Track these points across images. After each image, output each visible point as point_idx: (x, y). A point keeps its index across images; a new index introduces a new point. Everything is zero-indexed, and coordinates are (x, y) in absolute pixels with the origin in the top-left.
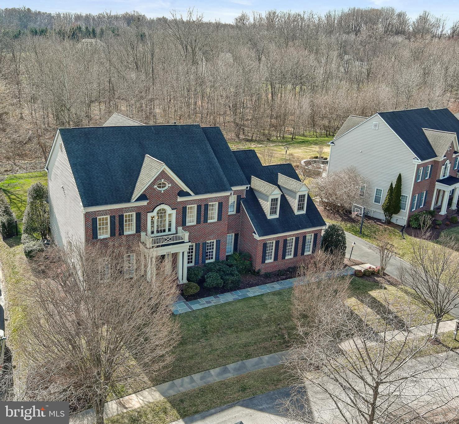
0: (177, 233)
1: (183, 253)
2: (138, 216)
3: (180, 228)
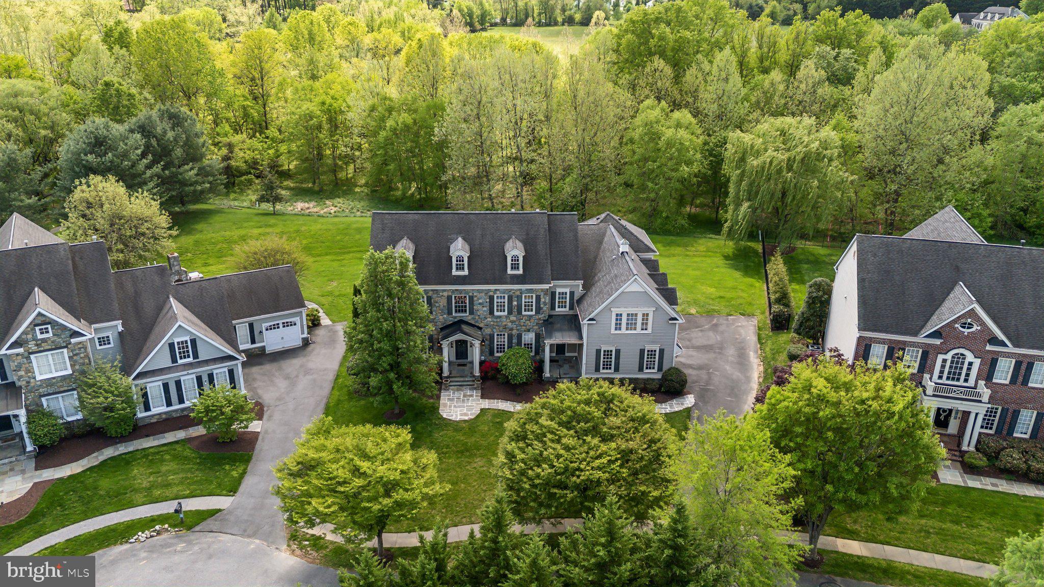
0: (975, 388)
1: (977, 414)
2: (925, 355)
3: (982, 383)
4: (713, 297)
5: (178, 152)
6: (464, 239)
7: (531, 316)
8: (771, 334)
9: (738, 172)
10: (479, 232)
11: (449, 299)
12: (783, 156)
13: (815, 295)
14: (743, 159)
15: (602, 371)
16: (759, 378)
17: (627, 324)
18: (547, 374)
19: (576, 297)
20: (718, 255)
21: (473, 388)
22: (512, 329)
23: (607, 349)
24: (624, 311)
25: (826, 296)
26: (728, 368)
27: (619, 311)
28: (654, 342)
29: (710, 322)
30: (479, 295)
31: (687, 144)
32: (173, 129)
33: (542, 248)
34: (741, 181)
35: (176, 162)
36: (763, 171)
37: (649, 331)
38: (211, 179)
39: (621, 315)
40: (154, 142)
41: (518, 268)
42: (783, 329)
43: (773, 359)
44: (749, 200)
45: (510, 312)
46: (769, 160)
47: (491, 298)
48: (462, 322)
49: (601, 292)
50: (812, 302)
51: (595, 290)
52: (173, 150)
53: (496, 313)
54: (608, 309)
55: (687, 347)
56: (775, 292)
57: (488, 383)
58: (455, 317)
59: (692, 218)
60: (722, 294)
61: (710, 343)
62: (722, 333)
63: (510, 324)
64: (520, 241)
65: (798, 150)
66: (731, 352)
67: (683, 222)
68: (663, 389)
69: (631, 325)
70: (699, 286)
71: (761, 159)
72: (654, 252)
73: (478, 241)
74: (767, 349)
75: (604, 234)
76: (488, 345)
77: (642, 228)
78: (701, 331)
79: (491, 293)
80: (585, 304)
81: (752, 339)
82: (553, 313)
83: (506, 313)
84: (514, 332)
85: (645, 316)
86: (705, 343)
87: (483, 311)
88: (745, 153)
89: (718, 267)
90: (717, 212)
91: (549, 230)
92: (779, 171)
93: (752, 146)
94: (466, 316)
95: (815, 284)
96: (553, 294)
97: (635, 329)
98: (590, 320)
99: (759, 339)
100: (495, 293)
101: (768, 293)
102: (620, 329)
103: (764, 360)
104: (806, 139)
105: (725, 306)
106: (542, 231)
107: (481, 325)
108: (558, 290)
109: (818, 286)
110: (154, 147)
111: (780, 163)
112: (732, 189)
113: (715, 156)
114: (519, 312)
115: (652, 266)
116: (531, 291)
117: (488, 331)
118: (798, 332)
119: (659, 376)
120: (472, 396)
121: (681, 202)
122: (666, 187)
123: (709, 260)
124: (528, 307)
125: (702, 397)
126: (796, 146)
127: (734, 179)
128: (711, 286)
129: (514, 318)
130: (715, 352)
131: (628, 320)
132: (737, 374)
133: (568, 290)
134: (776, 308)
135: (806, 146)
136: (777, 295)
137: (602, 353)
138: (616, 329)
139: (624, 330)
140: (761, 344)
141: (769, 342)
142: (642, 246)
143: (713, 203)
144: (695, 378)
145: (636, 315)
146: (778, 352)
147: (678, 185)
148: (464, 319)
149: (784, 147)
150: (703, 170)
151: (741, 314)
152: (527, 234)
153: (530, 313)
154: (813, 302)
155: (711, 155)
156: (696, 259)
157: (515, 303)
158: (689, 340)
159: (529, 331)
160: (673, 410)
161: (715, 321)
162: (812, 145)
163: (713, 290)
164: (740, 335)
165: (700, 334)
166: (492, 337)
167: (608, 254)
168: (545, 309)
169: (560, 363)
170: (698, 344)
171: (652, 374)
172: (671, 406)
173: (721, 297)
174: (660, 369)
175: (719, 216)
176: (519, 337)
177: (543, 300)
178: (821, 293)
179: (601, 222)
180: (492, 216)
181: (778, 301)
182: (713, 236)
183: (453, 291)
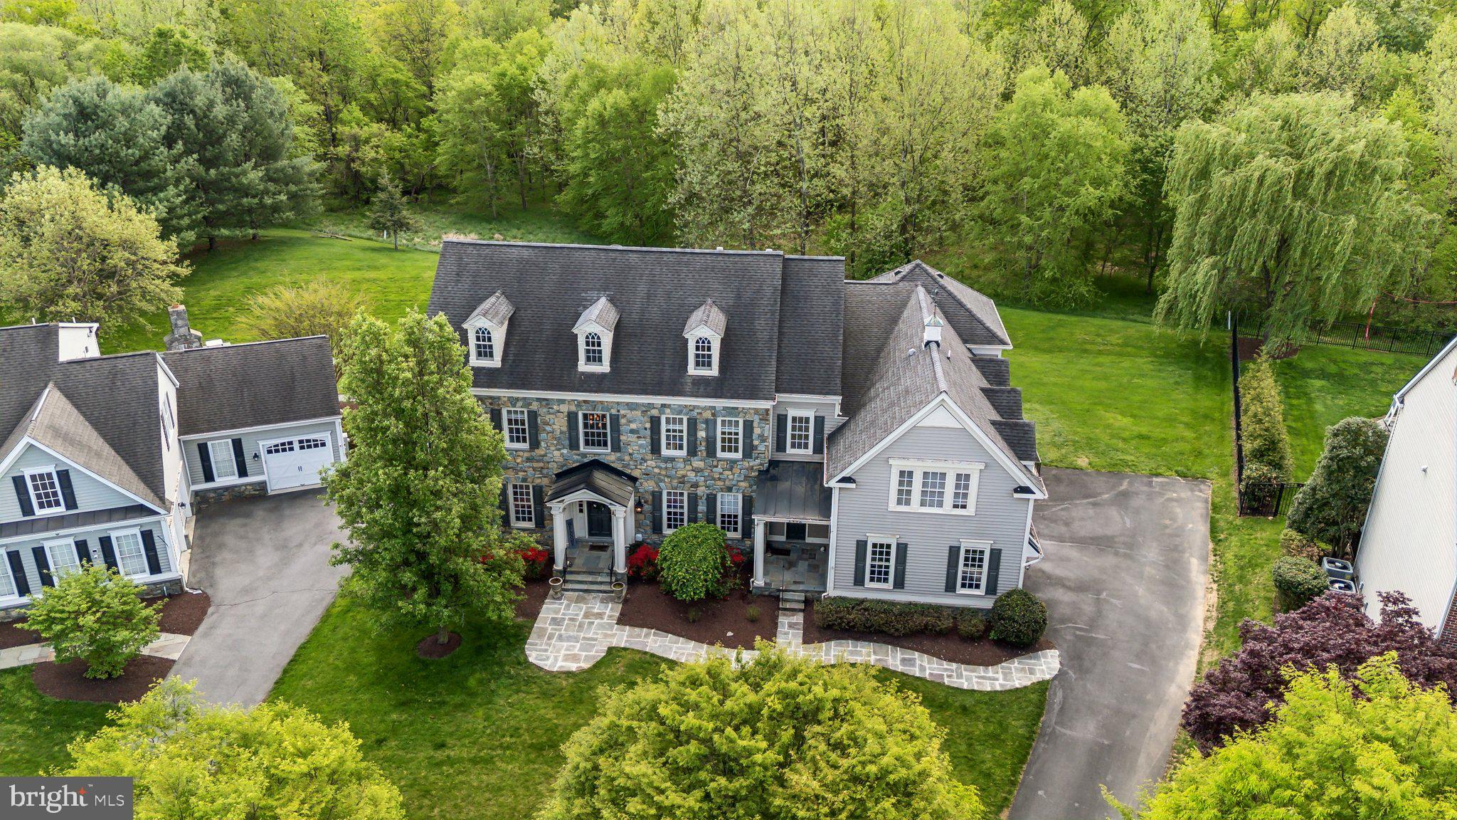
4: (1126, 434)
5: (233, 139)
6: (611, 300)
7: (734, 462)
8: (1239, 521)
9: (1192, 198)
10: (642, 288)
11: (572, 417)
12: (1284, 167)
13: (1344, 453)
14: (1204, 174)
15: (868, 584)
16: (1206, 619)
17: (924, 493)
18: (759, 580)
19: (828, 429)
20: (1145, 353)
21: (608, 597)
22: (696, 485)
23: (879, 541)
24: (918, 468)
25: (1370, 458)
26: (1141, 590)
27: (906, 465)
28: (981, 535)
29: (1113, 487)
30: (630, 414)
31: (1099, 144)
32: (227, 101)
33: (764, 326)
34: (1198, 215)
35: (230, 156)
36: (1244, 196)
37: (970, 511)
38: (293, 188)
39: (910, 474)
40: (189, 121)
41: (709, 364)
42: (1265, 514)
43: (1241, 579)
44: (1212, 252)
45: (692, 452)
46: (1257, 174)
47: (655, 422)
48: (597, 465)
49: (873, 423)
50: (1338, 468)
51: (865, 416)
52: (224, 135)
53: (665, 452)
54: (883, 458)
55: (1061, 539)
56: (1253, 437)
57: (641, 590)
58: (584, 455)
59: (1102, 283)
60: (1144, 430)
61: (1109, 531)
62: (1137, 511)
63: (692, 475)
64: (721, 308)
65: (1320, 155)
66: (1151, 554)
67: (1083, 290)
68: (992, 635)
69: (932, 495)
70: (1101, 412)
71: (1240, 173)
72: (1003, 343)
73: (637, 307)
74: (1229, 555)
75: (904, 304)
76: (649, 511)
77: (990, 296)
78: (1095, 505)
79: (655, 412)
80: (841, 444)
81: (1198, 529)
82: (781, 457)
83: (684, 453)
84: (701, 491)
85: (963, 479)
86: (1100, 531)
87: (636, 445)
88: (1209, 160)
89: (1142, 376)
90: (1151, 276)
91: (783, 291)
92: (1276, 199)
93: (1225, 148)
94: (605, 454)
95: (1347, 429)
96: (781, 420)
97: (940, 504)
98: (844, 480)
99: (1214, 530)
100: (662, 412)
101: (1239, 437)
102: (908, 503)
103: (1221, 578)
104: (1338, 136)
105: (1148, 456)
106: (768, 291)
107: (636, 473)
108: (792, 413)
109: (1354, 435)
110: (189, 129)
111: (1279, 181)
112: (1180, 230)
113: (1152, 172)
114: (711, 452)
115: (993, 371)
116: (733, 411)
117: (648, 486)
118: (1298, 526)
119: (988, 604)
120: (600, 615)
121: (1087, 253)
122: (1055, 223)
123: (1126, 363)
124: (730, 445)
125: (1075, 659)
126: (1316, 148)
127: (1183, 210)
128: (1123, 414)
129: (700, 464)
130: (1116, 554)
131: (925, 485)
132: (1157, 609)
133: (811, 414)
134: (1254, 470)
135: (1339, 148)
136: (1257, 443)
137: (869, 549)
138: (899, 502)
139: (915, 506)
140: (1216, 541)
141: (1234, 540)
142: (980, 331)
143: (1147, 259)
144: (1067, 611)
145: (943, 475)
146: (1252, 565)
147: (1077, 222)
148: (602, 459)
149: (1289, 150)
150: (1129, 197)
151: (1179, 474)
152: (739, 297)
153: (732, 455)
154: (1340, 469)
155: (1145, 169)
156: (1101, 359)
157: (702, 434)
158: (1067, 524)
159: (729, 489)
160: (1009, 685)
161: (1125, 485)
162: (1352, 147)
163: (1125, 421)
164: (1174, 519)
165: (1091, 512)
166: (657, 496)
167: (903, 344)
168: (762, 448)
169: (793, 556)
170: (1083, 533)
171: (974, 599)
172: (1006, 676)
173: (1142, 437)
174: (991, 589)
175: (1155, 282)
176: (711, 500)
177: (757, 431)
178: (1358, 451)
179: (903, 279)
180: (672, 258)
181: (1259, 455)
182: (1139, 318)
183: (579, 404)
